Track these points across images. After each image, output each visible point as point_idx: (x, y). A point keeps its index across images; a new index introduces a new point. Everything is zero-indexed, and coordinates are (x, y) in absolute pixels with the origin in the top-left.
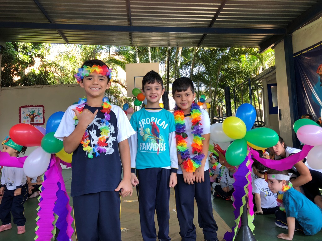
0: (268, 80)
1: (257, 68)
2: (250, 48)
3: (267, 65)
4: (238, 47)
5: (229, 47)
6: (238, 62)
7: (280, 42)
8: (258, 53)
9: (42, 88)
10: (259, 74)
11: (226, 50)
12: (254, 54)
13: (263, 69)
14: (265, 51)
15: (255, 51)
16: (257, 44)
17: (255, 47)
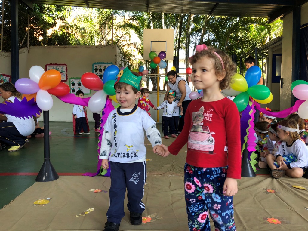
0: (274, 50)
1: (264, 38)
2: (260, 18)
3: (274, 35)
4: (248, 17)
5: (239, 16)
6: (247, 31)
7: (289, 13)
8: (267, 23)
9: (65, 48)
10: (266, 44)
11: (236, 19)
12: (262, 24)
13: (270, 39)
14: (273, 21)
15: (264, 21)
16: (267, 14)
17: (264, 17)
